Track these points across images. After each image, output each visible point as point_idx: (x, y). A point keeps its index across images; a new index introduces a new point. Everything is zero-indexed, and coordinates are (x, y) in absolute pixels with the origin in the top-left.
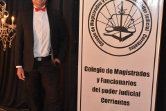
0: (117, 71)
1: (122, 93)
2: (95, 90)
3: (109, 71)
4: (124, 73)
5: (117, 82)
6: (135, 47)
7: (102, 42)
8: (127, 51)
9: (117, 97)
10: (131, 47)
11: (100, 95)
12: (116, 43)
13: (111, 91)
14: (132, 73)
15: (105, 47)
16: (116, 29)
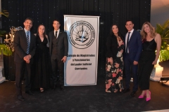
0: (81, 55)
1: (84, 64)
2: (72, 65)
3: (78, 56)
4: (85, 56)
5: (81, 60)
6: (89, 45)
7: (75, 43)
8: (86, 46)
9: (82, 67)
10: (87, 44)
11: (75, 67)
12: (81, 43)
13: (79, 64)
14: (87, 56)
15: (76, 45)
16: (80, 37)
